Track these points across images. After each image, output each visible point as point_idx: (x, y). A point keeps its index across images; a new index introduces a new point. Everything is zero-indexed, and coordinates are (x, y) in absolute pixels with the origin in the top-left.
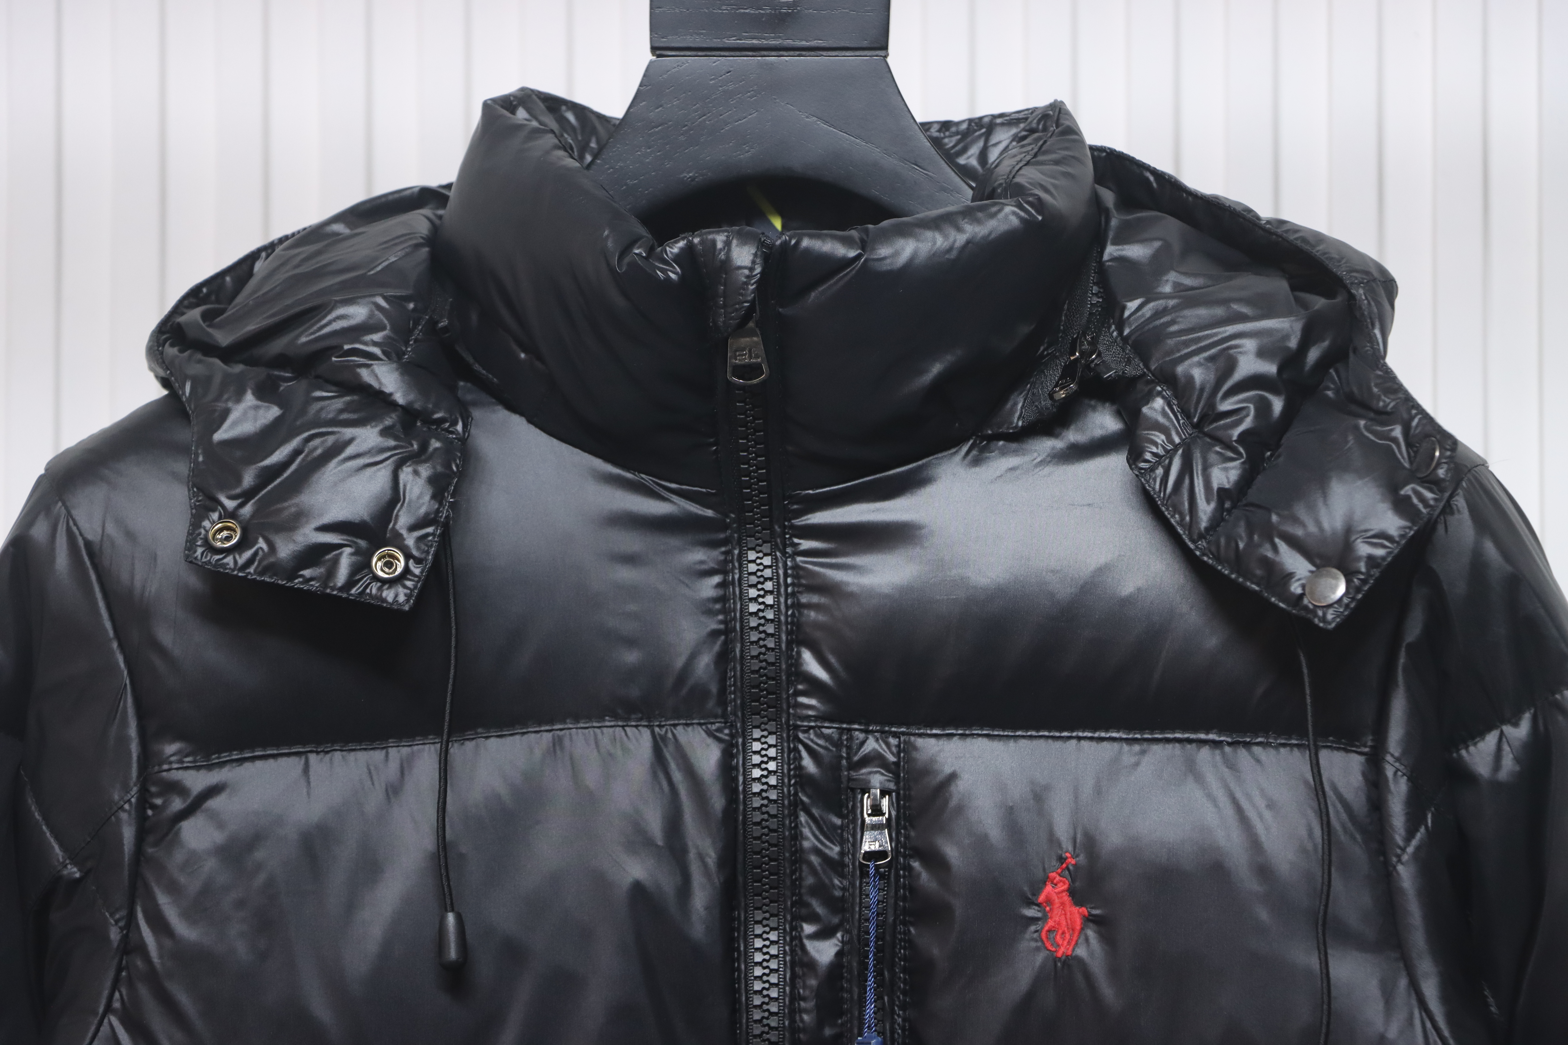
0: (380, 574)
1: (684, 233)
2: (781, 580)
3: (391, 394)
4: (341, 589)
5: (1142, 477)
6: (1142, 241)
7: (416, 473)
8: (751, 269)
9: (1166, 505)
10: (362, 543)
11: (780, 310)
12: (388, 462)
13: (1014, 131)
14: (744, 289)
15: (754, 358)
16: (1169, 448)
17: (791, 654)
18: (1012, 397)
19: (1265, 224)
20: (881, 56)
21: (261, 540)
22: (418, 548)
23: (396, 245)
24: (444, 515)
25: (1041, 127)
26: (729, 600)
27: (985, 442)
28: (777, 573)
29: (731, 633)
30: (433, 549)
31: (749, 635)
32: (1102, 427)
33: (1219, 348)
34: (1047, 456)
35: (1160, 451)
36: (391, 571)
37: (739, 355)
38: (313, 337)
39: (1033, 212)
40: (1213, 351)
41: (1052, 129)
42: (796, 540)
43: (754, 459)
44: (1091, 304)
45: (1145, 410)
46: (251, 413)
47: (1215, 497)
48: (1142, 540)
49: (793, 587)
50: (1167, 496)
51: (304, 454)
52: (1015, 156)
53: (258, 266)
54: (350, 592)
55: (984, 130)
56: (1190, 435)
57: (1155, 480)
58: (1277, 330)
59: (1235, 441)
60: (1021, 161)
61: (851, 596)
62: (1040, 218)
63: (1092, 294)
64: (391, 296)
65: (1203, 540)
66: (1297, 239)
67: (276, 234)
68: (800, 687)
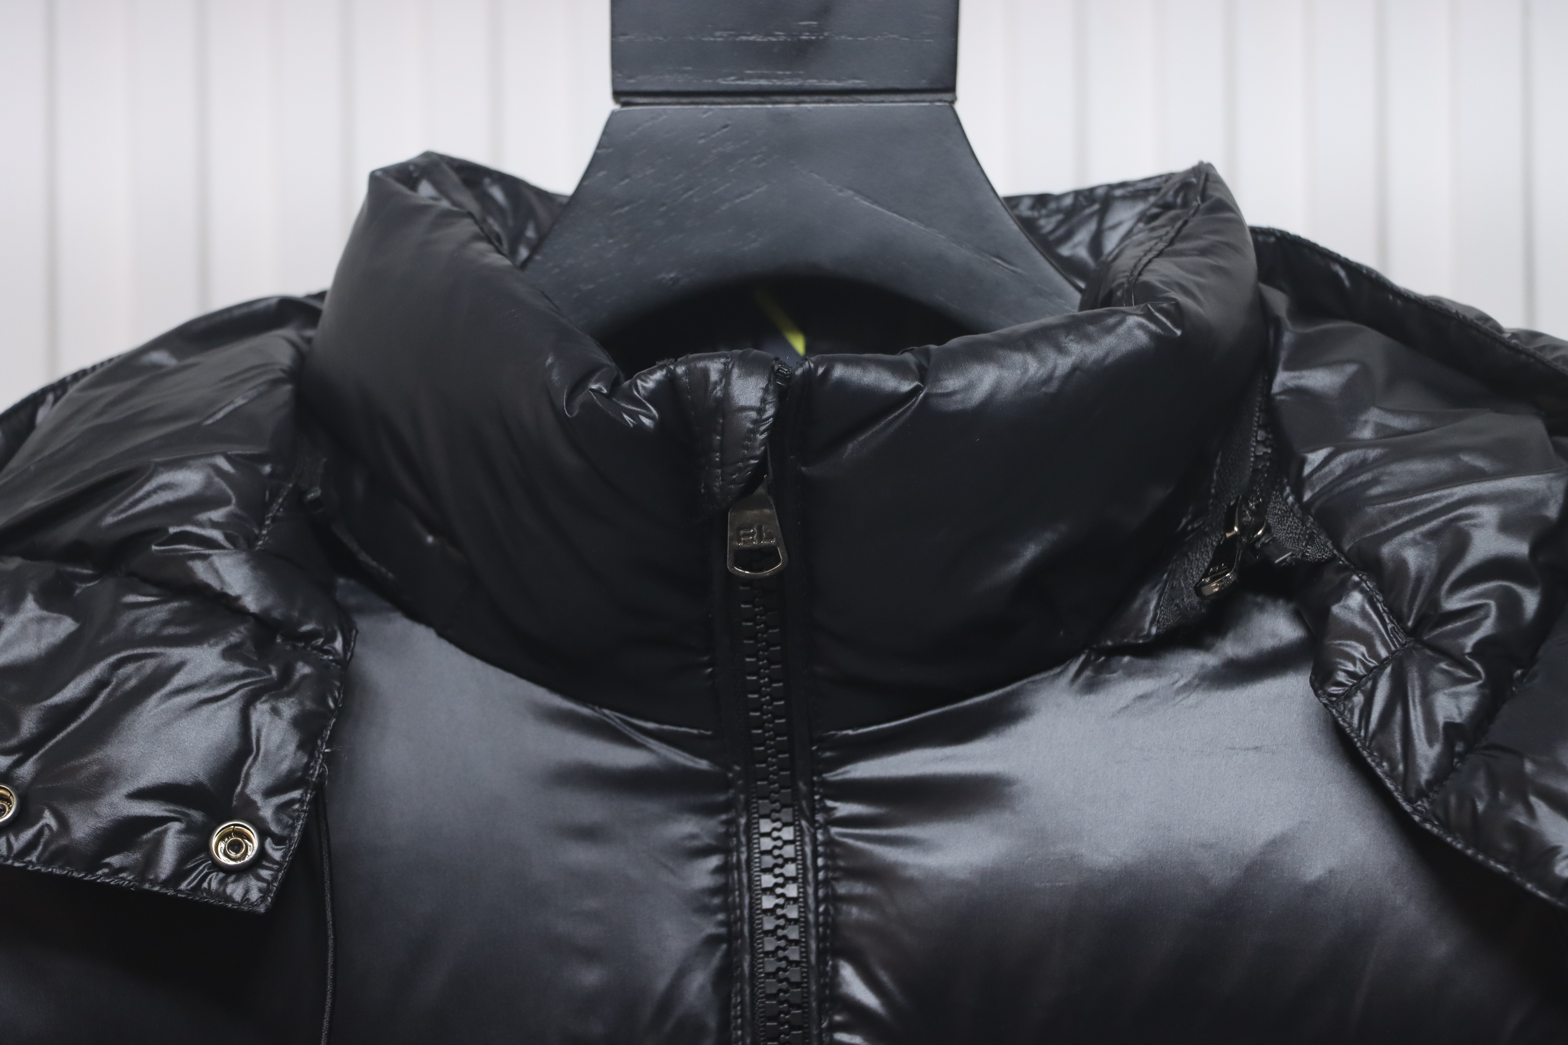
0: (223, 859)
1: (663, 359)
2: (809, 862)
3: (238, 598)
4: (165, 883)
5: (1334, 708)
6: (1328, 365)
7: (275, 711)
8: (760, 411)
9: (1369, 748)
10: (197, 815)
11: (803, 469)
12: (234, 697)
13: (1140, 207)
14: (750, 440)
15: (766, 539)
16: (1372, 665)
17: (825, 969)
18: (1142, 592)
19: (1509, 338)
20: (946, 101)
21: (47, 814)
22: (279, 821)
23: (244, 381)
24: (317, 773)
25: (1179, 200)
26: (733, 891)
27: (1103, 658)
28: (803, 850)
29: (737, 939)
30: (300, 822)
31: (762, 943)
32: (1274, 635)
33: (1443, 518)
34: (1194, 678)
35: (1360, 670)
36: (239, 855)
37: (745, 535)
38: (123, 516)
39: (1169, 324)
40: (1434, 523)
41: (1195, 204)
42: (830, 803)
43: (769, 703)
44: (1256, 457)
45: (1336, 609)
46: (33, 628)
47: (1441, 737)
48: (1334, 800)
49: (826, 872)
50: (1370, 735)
51: (110, 687)
52: (1141, 243)
53: (43, 414)
54: (179, 888)
55: (1096, 207)
56: (1403, 645)
57: (1352, 711)
58: (1528, 493)
59: (1469, 654)
60: (1150, 250)
61: (910, 884)
62: (1179, 332)
63: (1257, 442)
64: (238, 455)
65: (1425, 800)
66: (1556, 359)
67: (67, 368)
68: (838, 1018)
